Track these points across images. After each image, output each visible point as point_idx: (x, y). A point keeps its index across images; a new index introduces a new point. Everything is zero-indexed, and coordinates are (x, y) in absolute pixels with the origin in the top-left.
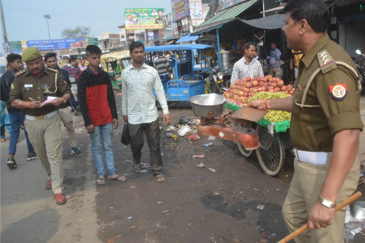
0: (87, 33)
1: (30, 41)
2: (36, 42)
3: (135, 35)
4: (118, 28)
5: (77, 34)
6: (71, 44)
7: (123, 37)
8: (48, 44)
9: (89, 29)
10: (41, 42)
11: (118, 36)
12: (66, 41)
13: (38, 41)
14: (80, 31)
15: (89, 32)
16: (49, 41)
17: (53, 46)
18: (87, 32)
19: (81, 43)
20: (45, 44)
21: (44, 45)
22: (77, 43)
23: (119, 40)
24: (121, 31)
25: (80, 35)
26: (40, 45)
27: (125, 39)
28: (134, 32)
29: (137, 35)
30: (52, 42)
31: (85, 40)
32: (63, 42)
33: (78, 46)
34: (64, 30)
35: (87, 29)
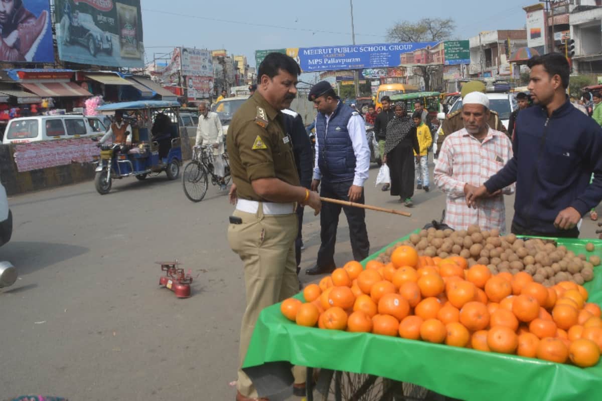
0: (445, 32)
1: (307, 50)
2: (320, 52)
3: (571, 28)
4: (525, 12)
5: (421, 36)
6: (403, 56)
7: (536, 35)
8: (348, 56)
9: (450, 24)
10: (332, 51)
11: (522, 34)
12: (390, 48)
13: (326, 48)
14: (430, 28)
15: (451, 31)
16: (350, 47)
17: (358, 60)
18: (446, 30)
19: (428, 52)
20: (340, 55)
21: (336, 58)
22: (418, 53)
23: (526, 45)
24: (531, 19)
25: (429, 36)
26: (329, 59)
27: (541, 41)
28: (568, 20)
29: (576, 27)
30: (359, 50)
31: (437, 47)
32: (384, 51)
33: (419, 61)
34: (393, 27)
35: (445, 24)
